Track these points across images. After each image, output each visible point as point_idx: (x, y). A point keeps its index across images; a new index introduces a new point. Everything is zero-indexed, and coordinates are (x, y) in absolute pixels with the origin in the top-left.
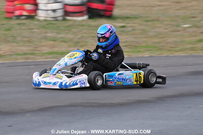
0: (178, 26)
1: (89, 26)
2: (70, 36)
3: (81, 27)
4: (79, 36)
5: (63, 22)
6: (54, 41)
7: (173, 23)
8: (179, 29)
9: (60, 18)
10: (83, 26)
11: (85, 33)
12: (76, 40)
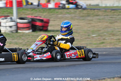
0: (89, 36)
1: (33, 36)
2: (20, 41)
3: (28, 36)
4: (26, 41)
5: (16, 33)
6: (10, 44)
7: (86, 34)
8: (90, 37)
9: (14, 32)
10: (29, 35)
11: (30, 39)
12: (24, 43)
